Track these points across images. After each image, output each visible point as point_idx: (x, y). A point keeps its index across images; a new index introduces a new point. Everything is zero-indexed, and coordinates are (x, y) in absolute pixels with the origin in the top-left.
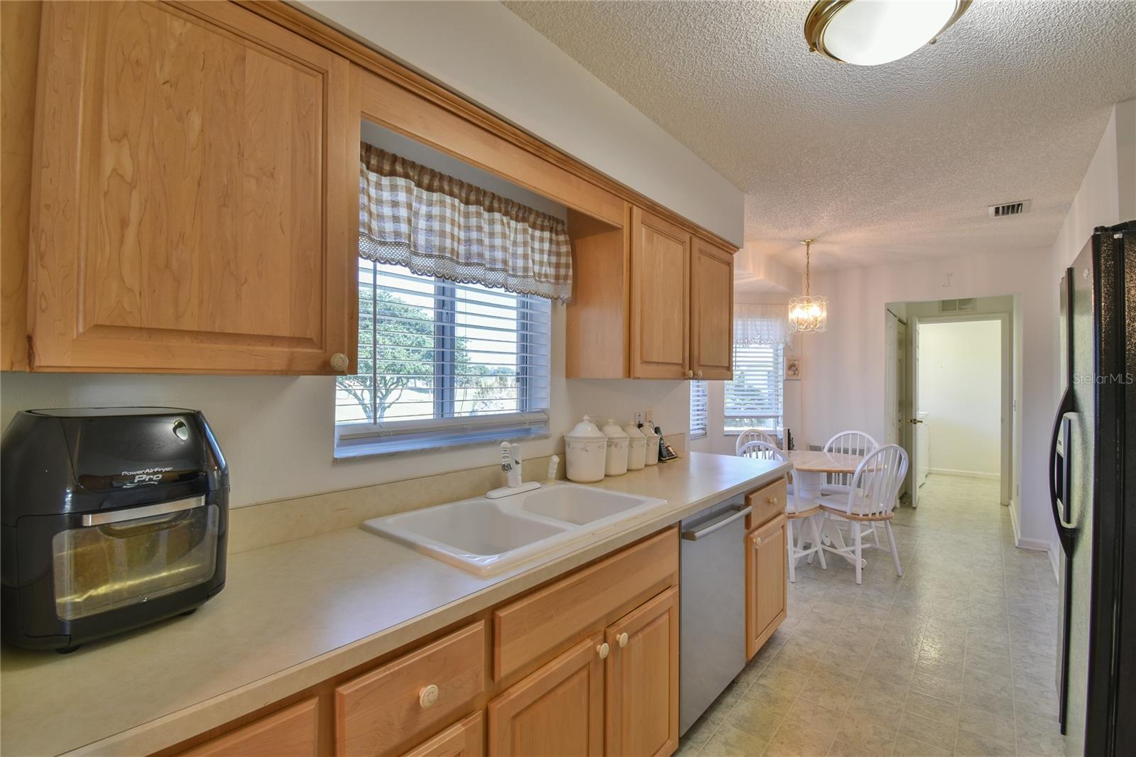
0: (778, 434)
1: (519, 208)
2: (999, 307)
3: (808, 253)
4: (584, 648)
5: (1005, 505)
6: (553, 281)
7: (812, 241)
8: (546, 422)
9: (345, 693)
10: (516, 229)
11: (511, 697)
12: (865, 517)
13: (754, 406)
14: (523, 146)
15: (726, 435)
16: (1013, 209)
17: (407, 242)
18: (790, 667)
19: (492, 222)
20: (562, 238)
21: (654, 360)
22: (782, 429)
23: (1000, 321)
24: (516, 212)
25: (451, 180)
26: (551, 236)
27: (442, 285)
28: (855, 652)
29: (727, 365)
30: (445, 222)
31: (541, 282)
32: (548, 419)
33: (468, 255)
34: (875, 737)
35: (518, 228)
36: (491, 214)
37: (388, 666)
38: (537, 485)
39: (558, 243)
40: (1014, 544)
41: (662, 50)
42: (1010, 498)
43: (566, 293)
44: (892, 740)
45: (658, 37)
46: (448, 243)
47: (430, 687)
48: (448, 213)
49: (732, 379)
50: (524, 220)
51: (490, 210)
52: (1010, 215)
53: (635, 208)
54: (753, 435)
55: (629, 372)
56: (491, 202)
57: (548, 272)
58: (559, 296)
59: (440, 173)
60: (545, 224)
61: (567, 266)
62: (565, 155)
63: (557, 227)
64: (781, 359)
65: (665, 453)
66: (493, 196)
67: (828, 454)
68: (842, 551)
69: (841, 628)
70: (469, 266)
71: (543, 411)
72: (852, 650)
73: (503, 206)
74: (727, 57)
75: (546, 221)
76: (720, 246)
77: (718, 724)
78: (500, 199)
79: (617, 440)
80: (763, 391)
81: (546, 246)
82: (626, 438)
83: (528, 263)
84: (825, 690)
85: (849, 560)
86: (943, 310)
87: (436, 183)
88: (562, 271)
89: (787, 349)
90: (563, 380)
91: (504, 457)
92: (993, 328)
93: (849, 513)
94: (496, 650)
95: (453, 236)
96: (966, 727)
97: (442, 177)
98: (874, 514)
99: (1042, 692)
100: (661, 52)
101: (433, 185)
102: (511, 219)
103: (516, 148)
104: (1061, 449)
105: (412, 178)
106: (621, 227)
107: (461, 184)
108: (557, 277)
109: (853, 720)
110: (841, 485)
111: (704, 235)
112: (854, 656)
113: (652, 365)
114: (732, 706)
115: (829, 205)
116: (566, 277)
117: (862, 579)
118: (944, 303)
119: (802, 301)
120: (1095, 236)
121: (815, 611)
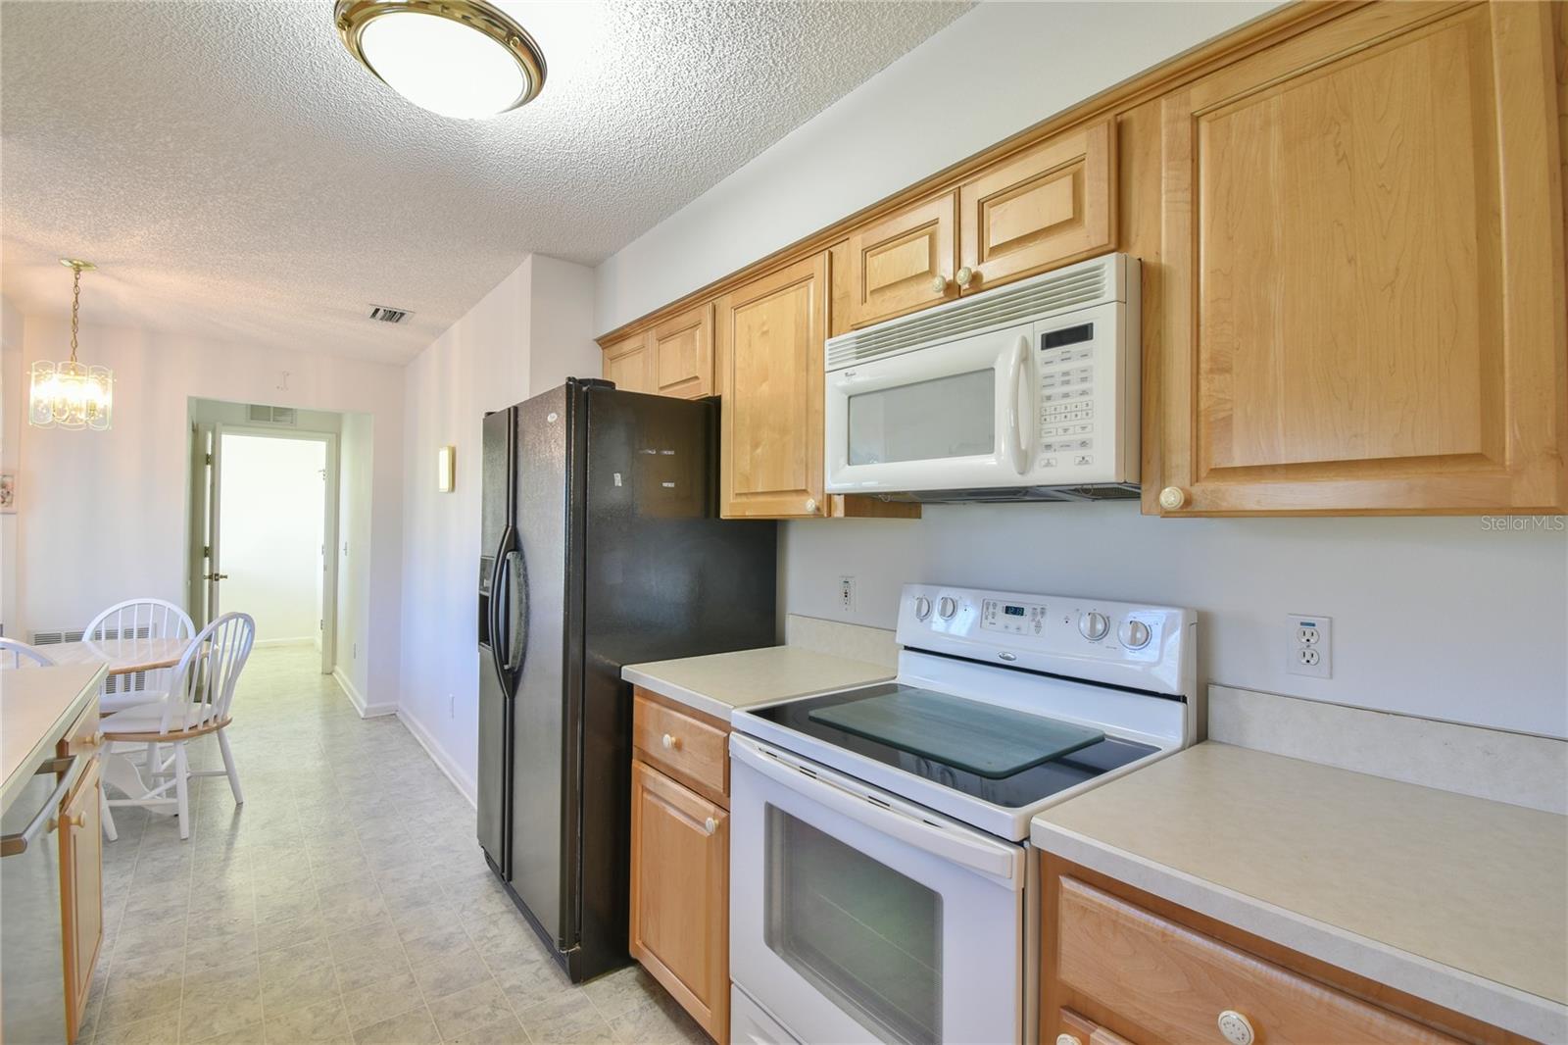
3: (76, 285)
5: (328, 673)
7: (86, 265)
12: (193, 731)
16: (393, 316)
18: (137, 1015)
28: (229, 933)
34: (318, 1019)
40: (359, 715)
42: (334, 663)
44: (340, 1007)
52: (390, 323)
67: (94, 644)
69: (191, 913)
85: (155, 810)
86: (252, 419)
96: (409, 937)
98: (206, 722)
99: (457, 858)
109: (279, 1020)
110: (136, 692)
112: (232, 940)
117: (191, 828)
118: (253, 408)
119: (65, 369)
120: (568, 386)
121: (132, 909)
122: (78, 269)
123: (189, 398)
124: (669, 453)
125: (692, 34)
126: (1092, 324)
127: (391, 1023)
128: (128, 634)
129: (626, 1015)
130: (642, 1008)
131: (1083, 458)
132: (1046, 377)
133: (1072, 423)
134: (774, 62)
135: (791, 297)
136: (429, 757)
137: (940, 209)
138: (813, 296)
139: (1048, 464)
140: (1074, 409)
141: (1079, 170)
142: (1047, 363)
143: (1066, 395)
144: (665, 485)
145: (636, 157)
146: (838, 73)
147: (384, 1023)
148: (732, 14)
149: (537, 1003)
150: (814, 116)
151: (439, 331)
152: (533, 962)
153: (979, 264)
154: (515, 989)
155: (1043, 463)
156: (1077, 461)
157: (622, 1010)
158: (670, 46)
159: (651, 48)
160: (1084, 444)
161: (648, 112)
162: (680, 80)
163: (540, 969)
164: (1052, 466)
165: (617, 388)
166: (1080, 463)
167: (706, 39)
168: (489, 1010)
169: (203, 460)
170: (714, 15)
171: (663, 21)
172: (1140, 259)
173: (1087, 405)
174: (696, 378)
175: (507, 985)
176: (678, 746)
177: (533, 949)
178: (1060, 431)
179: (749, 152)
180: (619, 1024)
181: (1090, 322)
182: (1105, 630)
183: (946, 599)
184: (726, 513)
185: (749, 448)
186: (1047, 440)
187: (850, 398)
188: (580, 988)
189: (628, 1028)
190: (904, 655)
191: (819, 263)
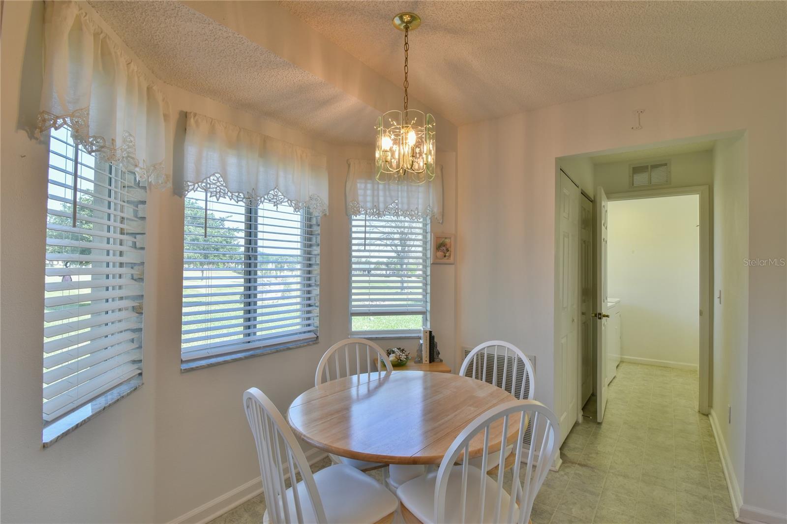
2: (697, 180)
22: (422, 330)
23: (698, 195)
42: (710, 406)
89: (435, 223)
122: (406, 28)
123: (558, 160)
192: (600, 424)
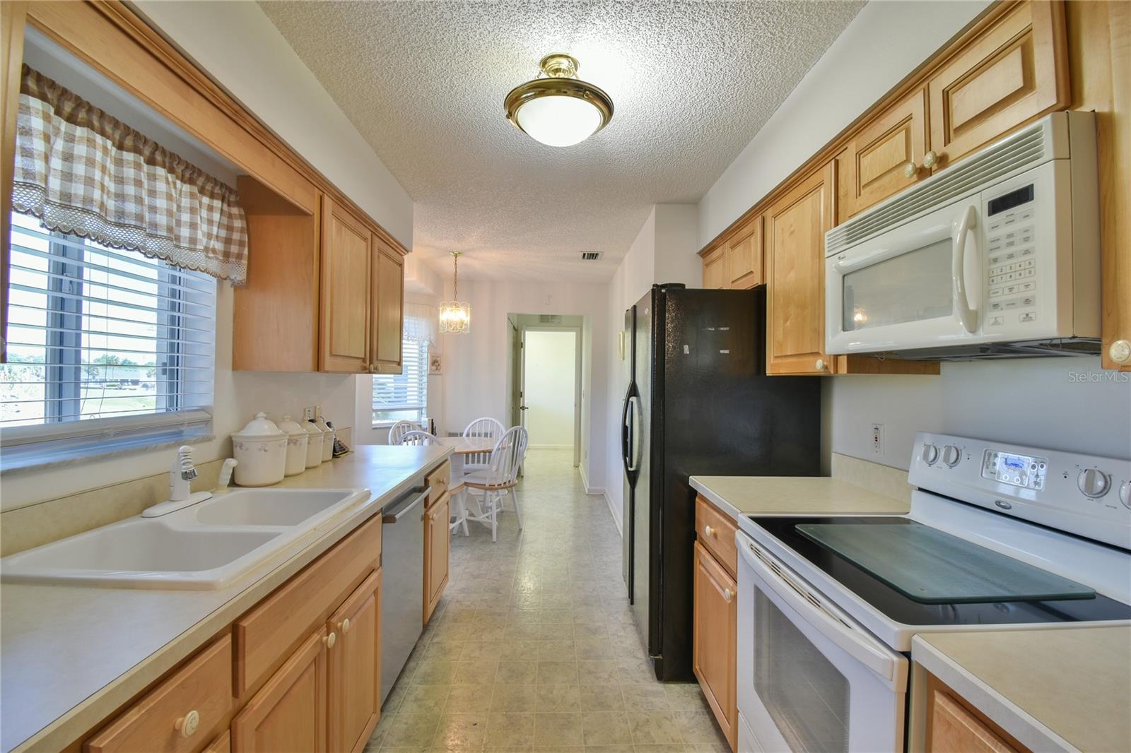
0: (422, 424)
1: (187, 167)
2: (574, 323)
3: (456, 264)
4: (314, 642)
5: (577, 466)
6: (221, 258)
7: (459, 253)
8: (208, 422)
9: (101, 746)
10: (181, 190)
11: (255, 708)
12: (498, 487)
13: (381, 400)
14: (219, 105)
15: (374, 429)
16: (593, 256)
17: (43, 186)
18: (455, 620)
19: (152, 177)
20: (235, 210)
21: (342, 354)
22: (427, 419)
23: (574, 333)
24: (182, 171)
25: (102, 115)
26: (222, 205)
27: (62, 242)
29: (398, 360)
30: (94, 167)
31: (209, 258)
32: (212, 418)
33: (121, 214)
34: (525, 649)
35: (183, 189)
36: (152, 167)
37: (141, 705)
38: (208, 495)
39: (230, 216)
40: (585, 493)
41: (375, 59)
42: (579, 461)
43: (240, 274)
44: (536, 646)
45: (375, 47)
46: (97, 194)
47: (190, 714)
48: (99, 156)
49: (401, 374)
50: (191, 181)
51: (151, 161)
52: (591, 260)
53: (326, 198)
54: (404, 427)
55: (318, 366)
56: (153, 153)
57: (216, 247)
58: (228, 277)
59: (88, 103)
60: (216, 191)
61: (241, 244)
62: (264, 127)
63: (229, 197)
64: (425, 356)
65: (337, 448)
66: (156, 147)
67: (466, 438)
68: (481, 518)
69: (488, 579)
70: (122, 227)
71: (202, 409)
72: (498, 593)
73: (167, 160)
74: (431, 88)
75: (218, 188)
76: (394, 247)
77: (406, 688)
78: (164, 152)
79: (295, 438)
80: (389, 385)
81: (216, 216)
82: (305, 434)
83: (196, 234)
84: (484, 629)
85: (485, 525)
86: (541, 322)
87: (82, 115)
88: (234, 249)
89: (431, 346)
90: (229, 372)
91: (184, 464)
92: (571, 336)
93: (487, 485)
94: (240, 663)
95: (103, 187)
96: (578, 621)
97: (90, 109)
98: (505, 483)
100: (373, 60)
101: (77, 117)
102: (177, 178)
103: (210, 105)
104: (628, 423)
105: (51, 101)
106: (311, 214)
107: (116, 124)
108: (227, 254)
110: (476, 464)
111: (382, 235)
113: (339, 358)
114: (415, 669)
115: (479, 228)
116: (239, 256)
117: (497, 537)
118: (542, 316)
119: (451, 305)
120: (653, 290)
121: (466, 571)
122: (456, 256)
123: (508, 314)
124: (725, 329)
125: (705, 40)
126: (1032, 185)
127: (557, 664)
128: (474, 435)
129: (686, 713)
130: (697, 712)
131: (1027, 315)
132: (992, 242)
133: (1018, 282)
134: (771, 34)
135: (808, 202)
136: (615, 523)
137: (914, 105)
138: (823, 198)
139: (996, 323)
140: (1018, 268)
141: (1028, 39)
142: (993, 228)
143: (1011, 256)
144: (722, 352)
145: (698, 128)
146: (827, 21)
147: (554, 662)
148: (728, 17)
149: (634, 683)
150: (821, 57)
151: (619, 261)
152: (638, 658)
153: (945, 146)
154: (623, 670)
155: (992, 321)
156: (1021, 319)
157: (684, 708)
158: (694, 54)
159: (683, 59)
160: (1027, 301)
161: (696, 97)
162: (710, 71)
163: (641, 664)
164: (999, 324)
165: (687, 288)
166: (1024, 320)
167: (717, 39)
168: (607, 677)
169: (518, 346)
170: (716, 22)
171: (684, 41)
172: (1094, 111)
173: (1030, 264)
174: (752, 272)
175: (621, 666)
176: (715, 535)
177: (641, 651)
178: (1006, 291)
179: (778, 98)
180: (679, 716)
181: (1031, 183)
182: (1105, 488)
183: (950, 447)
184: (769, 372)
185: (782, 321)
186: (994, 300)
187: (844, 276)
188: (662, 685)
189: (683, 721)
190: (917, 495)
191: (829, 169)
192: (522, 477)
